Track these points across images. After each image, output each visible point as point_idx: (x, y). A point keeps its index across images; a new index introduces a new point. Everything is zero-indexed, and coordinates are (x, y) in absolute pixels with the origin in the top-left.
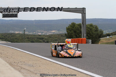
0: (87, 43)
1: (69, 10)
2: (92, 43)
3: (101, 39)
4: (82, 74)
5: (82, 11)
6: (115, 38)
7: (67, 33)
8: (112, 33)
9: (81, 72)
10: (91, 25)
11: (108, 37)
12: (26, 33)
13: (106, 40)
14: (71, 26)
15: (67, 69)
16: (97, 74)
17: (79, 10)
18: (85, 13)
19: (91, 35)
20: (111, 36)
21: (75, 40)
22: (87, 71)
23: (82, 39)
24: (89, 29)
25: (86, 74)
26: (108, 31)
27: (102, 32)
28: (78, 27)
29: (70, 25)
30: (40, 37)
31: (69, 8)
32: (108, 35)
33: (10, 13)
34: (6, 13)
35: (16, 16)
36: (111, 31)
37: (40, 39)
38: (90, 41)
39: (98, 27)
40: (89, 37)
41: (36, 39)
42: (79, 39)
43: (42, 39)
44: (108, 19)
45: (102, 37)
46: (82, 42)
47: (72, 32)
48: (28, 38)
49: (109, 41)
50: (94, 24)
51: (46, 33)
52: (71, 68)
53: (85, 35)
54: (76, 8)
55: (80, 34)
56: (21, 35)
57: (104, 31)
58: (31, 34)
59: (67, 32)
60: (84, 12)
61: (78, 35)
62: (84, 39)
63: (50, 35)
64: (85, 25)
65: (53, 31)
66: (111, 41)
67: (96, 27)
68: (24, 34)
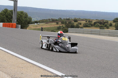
0: (16, 27)
2: (22, 28)
3: (30, 25)
4: (9, 54)
6: (42, 25)
8: (40, 21)
10: (22, 13)
11: (36, 24)
13: (34, 26)
14: (4, 12)
16: (22, 56)
18: (17, 1)
19: (20, 21)
20: (39, 23)
21: (6, 24)
22: (13, 52)
23: (12, 24)
24: (19, 16)
25: (12, 54)
26: (36, 19)
27: (30, 19)
28: (10, 13)
29: (3, 10)
32: (36, 22)
36: (39, 19)
38: (20, 26)
39: (28, 15)
40: (19, 22)
42: (10, 24)
44: (37, 8)
45: (30, 23)
46: (12, 26)
47: (4, 16)
49: (36, 28)
50: (25, 11)
53: (15, 20)
55: (11, 19)
57: (33, 19)
62: (14, 24)
64: (16, 12)
66: (38, 28)
67: (26, 15)
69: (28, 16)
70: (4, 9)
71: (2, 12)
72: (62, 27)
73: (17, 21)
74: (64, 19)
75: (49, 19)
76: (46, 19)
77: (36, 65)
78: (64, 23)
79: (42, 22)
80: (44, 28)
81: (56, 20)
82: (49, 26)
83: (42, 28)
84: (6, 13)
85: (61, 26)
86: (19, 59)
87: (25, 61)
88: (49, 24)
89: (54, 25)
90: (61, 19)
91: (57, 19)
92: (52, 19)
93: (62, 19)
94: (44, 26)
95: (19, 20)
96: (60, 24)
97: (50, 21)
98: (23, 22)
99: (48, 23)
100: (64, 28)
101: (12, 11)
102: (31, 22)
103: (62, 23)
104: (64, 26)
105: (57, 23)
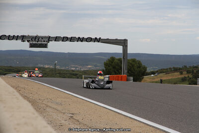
0: (127, 80)
1: (108, 41)
2: (134, 80)
3: (144, 77)
4: (121, 115)
5: (124, 43)
7: (105, 69)
8: (157, 71)
9: (119, 113)
10: (134, 61)
11: (152, 75)
12: (58, 67)
13: (150, 78)
15: (102, 108)
17: (119, 41)
19: (132, 72)
20: (156, 74)
22: (126, 112)
23: (122, 76)
25: (124, 115)
27: (145, 68)
28: (117, 62)
30: (74, 73)
31: (108, 39)
32: (153, 73)
33: (39, 43)
34: (34, 43)
35: (45, 46)
36: (156, 69)
37: (74, 75)
38: (132, 78)
40: (130, 74)
41: (68, 75)
42: (118, 76)
43: (76, 75)
44: (154, 54)
46: (122, 79)
47: (111, 67)
48: (59, 73)
49: (153, 80)
50: (137, 59)
51: (81, 68)
52: (107, 108)
53: (126, 71)
54: (117, 39)
55: (120, 71)
56: (51, 70)
57: (148, 69)
58: (63, 68)
59: (105, 67)
60: (126, 44)
61: (118, 71)
62: (124, 76)
63: (85, 70)
64: (126, 60)
65: (89, 66)
66: (155, 80)
67: (139, 63)
68: (55, 69)
69: (141, 65)
70: (109, 58)
71: (108, 62)
72: (188, 78)
73: (128, 72)
74: (190, 67)
75: (170, 69)
76: (165, 68)
77: (158, 129)
78: (190, 73)
79: (161, 73)
80: (164, 80)
81: (180, 69)
82: (171, 78)
83: (161, 80)
84: (112, 63)
85: (187, 76)
86: (135, 122)
87: (143, 123)
88: (170, 74)
89: (177, 76)
90: (186, 67)
91: (181, 67)
92: (174, 68)
93: (188, 67)
94: (164, 77)
95: (130, 72)
96: (185, 75)
97: (172, 71)
98: (136, 73)
99: (168, 74)
100: (190, 78)
101: (120, 60)
102: (147, 73)
103: (188, 72)
104: (191, 76)
105: (181, 73)
